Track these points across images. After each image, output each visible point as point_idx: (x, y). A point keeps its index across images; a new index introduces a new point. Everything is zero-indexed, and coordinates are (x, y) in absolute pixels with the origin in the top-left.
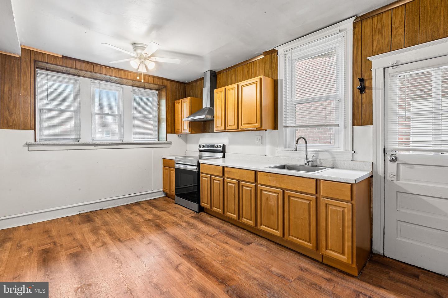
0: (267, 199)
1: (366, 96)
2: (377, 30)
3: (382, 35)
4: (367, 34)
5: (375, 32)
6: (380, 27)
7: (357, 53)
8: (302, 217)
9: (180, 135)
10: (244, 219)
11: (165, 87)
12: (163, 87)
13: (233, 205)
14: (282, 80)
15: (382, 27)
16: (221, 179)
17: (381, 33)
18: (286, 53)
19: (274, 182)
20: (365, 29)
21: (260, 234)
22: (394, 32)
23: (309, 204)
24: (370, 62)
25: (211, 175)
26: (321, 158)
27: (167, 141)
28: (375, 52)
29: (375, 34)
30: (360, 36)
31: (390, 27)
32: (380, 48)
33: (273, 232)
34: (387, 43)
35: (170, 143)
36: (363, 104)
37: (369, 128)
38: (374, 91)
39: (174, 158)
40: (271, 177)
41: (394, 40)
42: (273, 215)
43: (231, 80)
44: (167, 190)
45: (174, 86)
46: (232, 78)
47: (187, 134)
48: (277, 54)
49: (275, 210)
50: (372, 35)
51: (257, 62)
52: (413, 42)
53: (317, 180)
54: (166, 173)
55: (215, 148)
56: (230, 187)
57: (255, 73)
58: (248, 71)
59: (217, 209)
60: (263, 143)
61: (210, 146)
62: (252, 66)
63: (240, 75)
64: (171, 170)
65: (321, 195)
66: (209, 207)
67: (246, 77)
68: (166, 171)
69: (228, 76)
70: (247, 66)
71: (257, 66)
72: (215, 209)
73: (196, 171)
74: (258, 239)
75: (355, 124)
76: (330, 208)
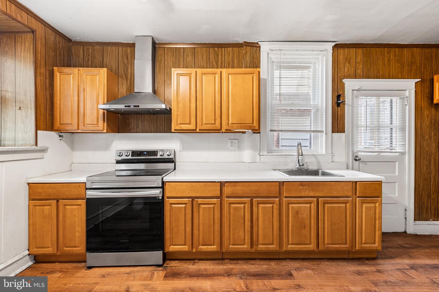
0: (297, 212)
1: (341, 110)
2: (347, 59)
3: (350, 64)
4: (341, 60)
5: (346, 61)
6: (349, 58)
7: (334, 73)
8: (339, 222)
9: (61, 134)
10: (261, 246)
11: (33, 32)
12: (29, 30)
13: (242, 233)
14: (265, 80)
15: (350, 58)
16: (217, 201)
17: (349, 63)
18: (270, 52)
19: (306, 191)
20: (339, 55)
21: (277, 257)
22: (357, 65)
23: (346, 206)
24: (344, 84)
25: (193, 198)
26: (307, 162)
27: (36, 145)
28: (346, 76)
29: (346, 62)
30: (337, 60)
31: (355, 61)
32: (349, 74)
33: (305, 247)
34: (353, 72)
35: (44, 150)
36: (338, 116)
37: (343, 135)
38: (346, 106)
39: (83, 179)
40: (302, 186)
41: (357, 71)
42: (305, 228)
43: (185, 62)
44: (48, 247)
45: (52, 37)
46: (188, 59)
47: (73, 133)
48: (260, 50)
49: (308, 222)
50: (344, 62)
51: (230, 51)
52: (367, 76)
53: (356, 182)
54: (45, 213)
55: (159, 157)
56: (236, 209)
57: (228, 63)
58: (216, 57)
59: (209, 247)
60: (239, 148)
61: (145, 153)
62: (222, 53)
63: (203, 59)
64: (65, 205)
65: (358, 195)
66: (189, 248)
67: (213, 63)
68: (44, 209)
69: (180, 54)
70: (214, 50)
71: (231, 56)
72: (203, 248)
73: (159, 197)
74: (284, 263)
75: (333, 132)
76: (364, 205)
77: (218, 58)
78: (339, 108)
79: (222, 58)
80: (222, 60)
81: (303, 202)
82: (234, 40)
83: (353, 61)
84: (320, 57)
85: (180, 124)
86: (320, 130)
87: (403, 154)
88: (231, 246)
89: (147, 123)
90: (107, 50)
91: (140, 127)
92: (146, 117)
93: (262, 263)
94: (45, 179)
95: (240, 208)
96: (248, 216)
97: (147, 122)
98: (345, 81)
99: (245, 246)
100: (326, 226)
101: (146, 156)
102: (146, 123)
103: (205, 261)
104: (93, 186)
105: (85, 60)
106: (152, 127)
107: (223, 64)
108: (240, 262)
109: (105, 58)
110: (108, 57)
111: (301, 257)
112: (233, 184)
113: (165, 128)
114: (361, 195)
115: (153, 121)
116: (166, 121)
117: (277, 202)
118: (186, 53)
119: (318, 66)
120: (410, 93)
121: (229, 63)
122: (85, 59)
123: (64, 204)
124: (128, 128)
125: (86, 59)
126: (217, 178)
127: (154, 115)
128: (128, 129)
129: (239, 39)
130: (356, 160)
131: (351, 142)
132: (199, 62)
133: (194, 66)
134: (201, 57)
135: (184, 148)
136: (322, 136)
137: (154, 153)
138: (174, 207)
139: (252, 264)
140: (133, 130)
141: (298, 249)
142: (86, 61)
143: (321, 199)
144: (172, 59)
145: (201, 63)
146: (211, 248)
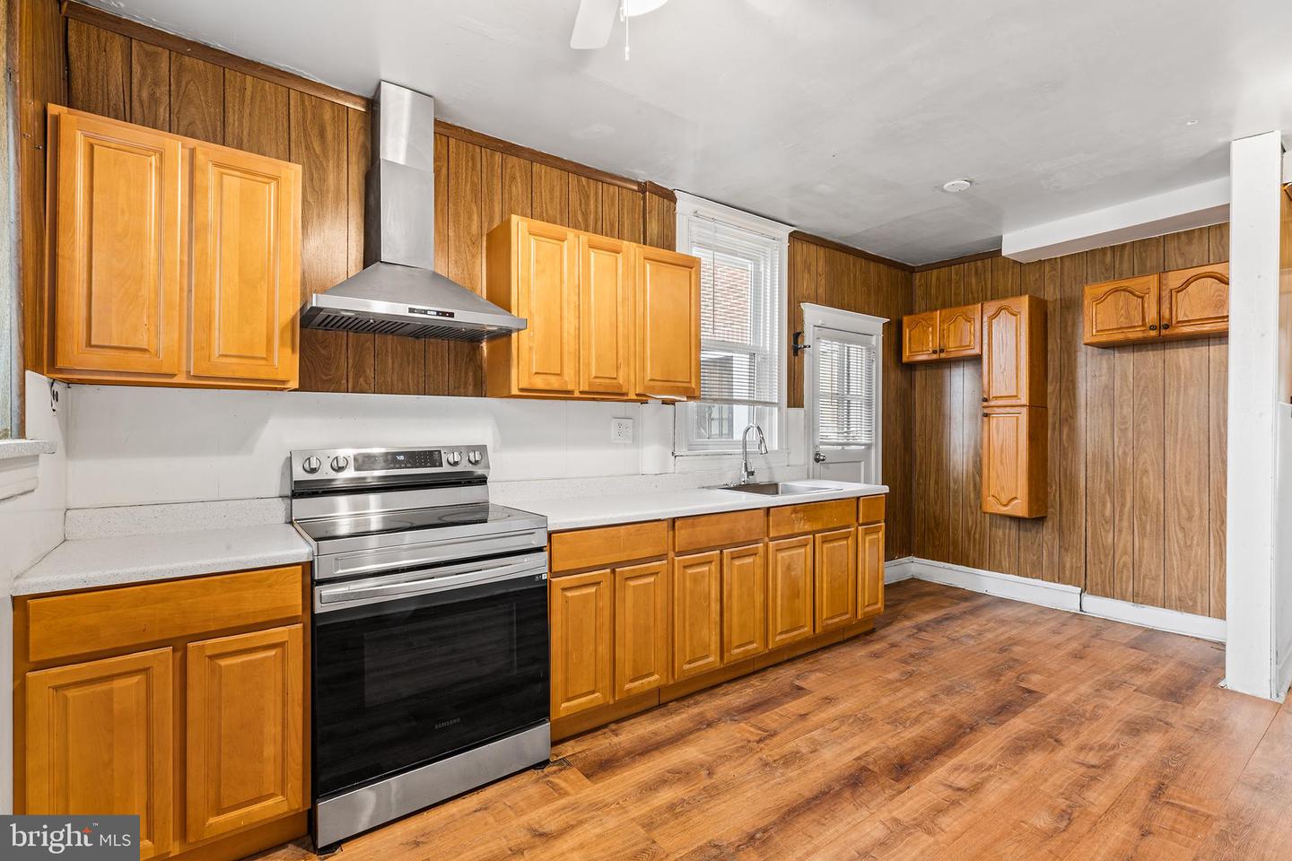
0: (788, 567)
1: (798, 361)
2: (806, 265)
3: (810, 275)
4: (798, 263)
7: (790, 288)
9: (56, 388)
13: (705, 631)
15: (810, 264)
16: (662, 564)
19: (800, 522)
20: (797, 254)
22: (819, 279)
23: (847, 544)
24: (803, 312)
25: (614, 567)
27: (22, 431)
29: (804, 270)
31: (816, 269)
32: (809, 294)
34: (814, 290)
36: (795, 373)
37: (801, 412)
38: (806, 356)
40: (795, 513)
41: (819, 290)
48: (676, 209)
49: (802, 583)
50: (802, 268)
51: (614, 193)
52: (830, 303)
53: (858, 498)
54: (116, 707)
55: (446, 468)
56: (695, 579)
57: (610, 223)
58: (583, 201)
59: (644, 681)
60: (636, 441)
61: (402, 458)
62: (596, 193)
63: (552, 199)
64: (210, 657)
65: (861, 522)
66: (604, 696)
67: (576, 216)
68: (111, 691)
69: (492, 171)
70: (578, 181)
71: (617, 206)
72: (635, 688)
73: (541, 575)
74: (772, 675)
75: (789, 406)
76: (867, 539)
77: (587, 204)
78: (796, 358)
79: (596, 207)
80: (596, 212)
81: (796, 545)
82: (631, 170)
83: (813, 268)
84: (769, 250)
85: (536, 373)
86: (768, 400)
87: (869, 446)
88: (686, 667)
89: (393, 363)
90: (238, 85)
91: (370, 373)
92: (390, 342)
93: (737, 687)
94: (116, 571)
95: (702, 575)
96: (715, 589)
97: (393, 358)
98: (803, 305)
99: (711, 659)
100: (825, 585)
101: (406, 467)
102: (390, 361)
103: (633, 721)
104: (340, 571)
105: (139, 96)
106: (410, 376)
107: (600, 223)
108: (698, 698)
109: (231, 110)
110: (247, 111)
111: (786, 658)
112: (690, 520)
113: (452, 382)
114: (866, 521)
115: (414, 359)
116: (452, 357)
117: (761, 551)
118: (508, 171)
119: (765, 268)
120: (877, 340)
121: (612, 225)
122: (140, 91)
123: (209, 652)
124: (327, 375)
125: (145, 94)
126: (660, 511)
127: (418, 338)
128: (325, 378)
129: (643, 172)
130: (817, 460)
131: (811, 426)
132: (544, 205)
133: (529, 211)
134: (548, 191)
135: (507, 442)
136: (771, 414)
137: (430, 457)
138: (573, 597)
139: (724, 694)
140: (344, 381)
141: (789, 641)
142: (146, 104)
143: (820, 535)
144: (469, 176)
145: (549, 208)
146: (649, 682)
